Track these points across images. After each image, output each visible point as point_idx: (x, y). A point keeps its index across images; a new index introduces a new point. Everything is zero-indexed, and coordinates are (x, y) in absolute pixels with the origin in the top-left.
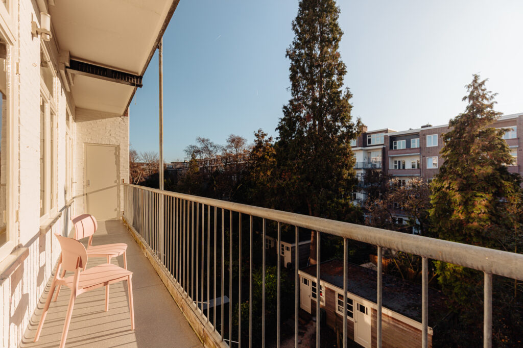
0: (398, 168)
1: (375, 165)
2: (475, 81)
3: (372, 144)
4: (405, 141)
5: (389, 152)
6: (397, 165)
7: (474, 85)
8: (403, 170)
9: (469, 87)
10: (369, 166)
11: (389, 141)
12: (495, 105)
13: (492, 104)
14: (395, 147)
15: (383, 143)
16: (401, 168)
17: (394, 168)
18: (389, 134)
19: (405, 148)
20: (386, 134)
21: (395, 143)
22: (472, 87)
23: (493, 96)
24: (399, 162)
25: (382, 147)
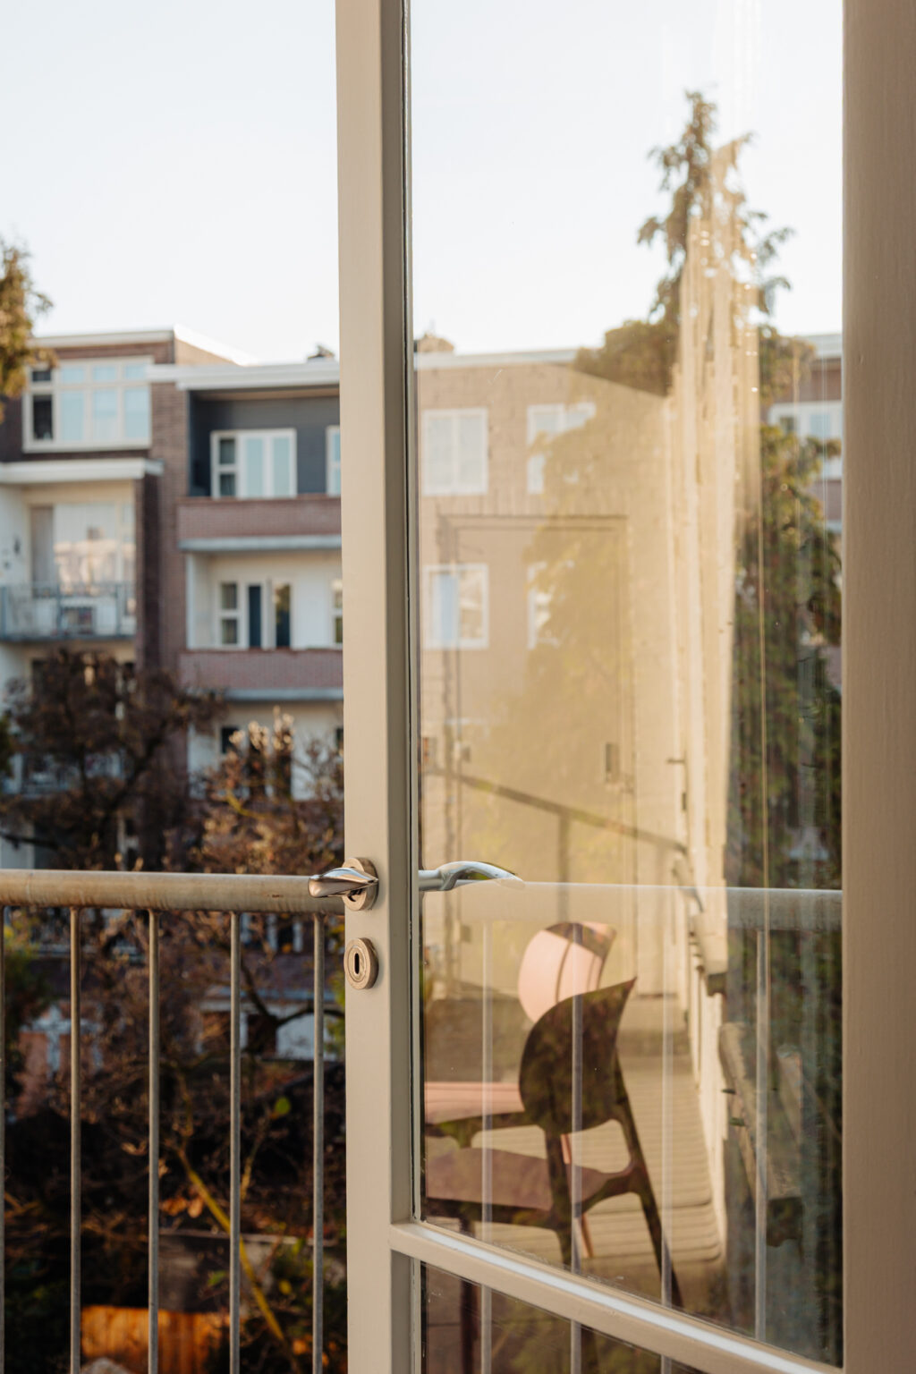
0: (243, 640)
1: (85, 614)
2: (697, 131)
3: (62, 439)
4: (289, 435)
5: (183, 513)
6: (242, 614)
7: (690, 156)
8: (282, 657)
9: (667, 162)
10: (44, 619)
11: (182, 429)
12: (780, 295)
13: (771, 285)
14: (228, 481)
15: (143, 439)
16: (268, 637)
17: (217, 643)
18: (187, 377)
19: (291, 492)
20: (163, 373)
21: (227, 444)
22: (685, 167)
23: (775, 242)
24: (255, 592)
25: (136, 468)
